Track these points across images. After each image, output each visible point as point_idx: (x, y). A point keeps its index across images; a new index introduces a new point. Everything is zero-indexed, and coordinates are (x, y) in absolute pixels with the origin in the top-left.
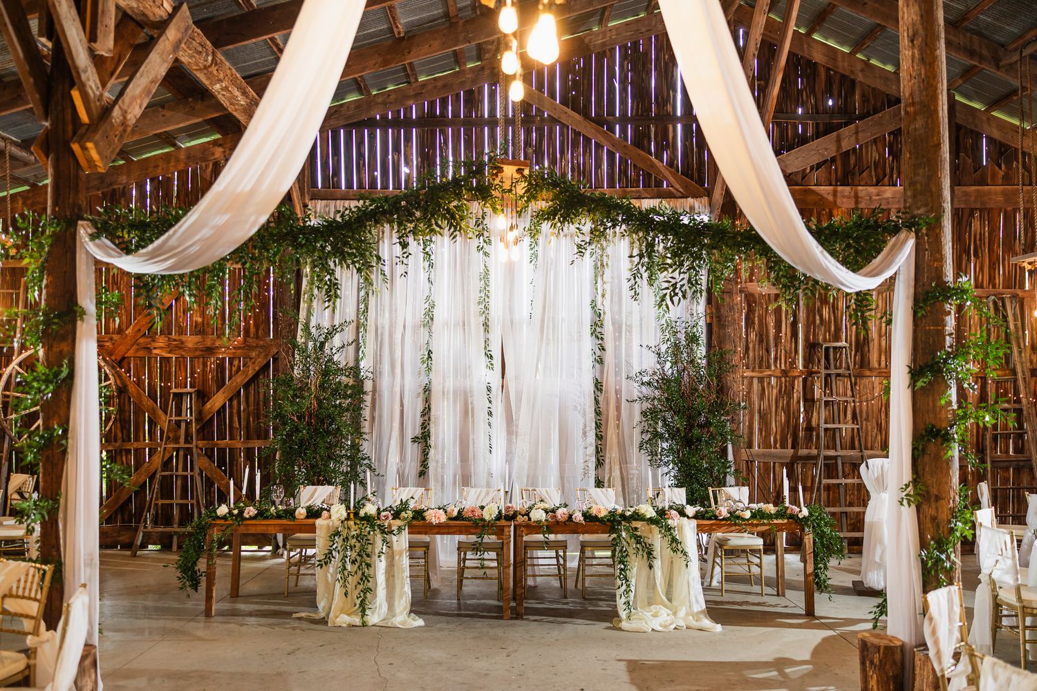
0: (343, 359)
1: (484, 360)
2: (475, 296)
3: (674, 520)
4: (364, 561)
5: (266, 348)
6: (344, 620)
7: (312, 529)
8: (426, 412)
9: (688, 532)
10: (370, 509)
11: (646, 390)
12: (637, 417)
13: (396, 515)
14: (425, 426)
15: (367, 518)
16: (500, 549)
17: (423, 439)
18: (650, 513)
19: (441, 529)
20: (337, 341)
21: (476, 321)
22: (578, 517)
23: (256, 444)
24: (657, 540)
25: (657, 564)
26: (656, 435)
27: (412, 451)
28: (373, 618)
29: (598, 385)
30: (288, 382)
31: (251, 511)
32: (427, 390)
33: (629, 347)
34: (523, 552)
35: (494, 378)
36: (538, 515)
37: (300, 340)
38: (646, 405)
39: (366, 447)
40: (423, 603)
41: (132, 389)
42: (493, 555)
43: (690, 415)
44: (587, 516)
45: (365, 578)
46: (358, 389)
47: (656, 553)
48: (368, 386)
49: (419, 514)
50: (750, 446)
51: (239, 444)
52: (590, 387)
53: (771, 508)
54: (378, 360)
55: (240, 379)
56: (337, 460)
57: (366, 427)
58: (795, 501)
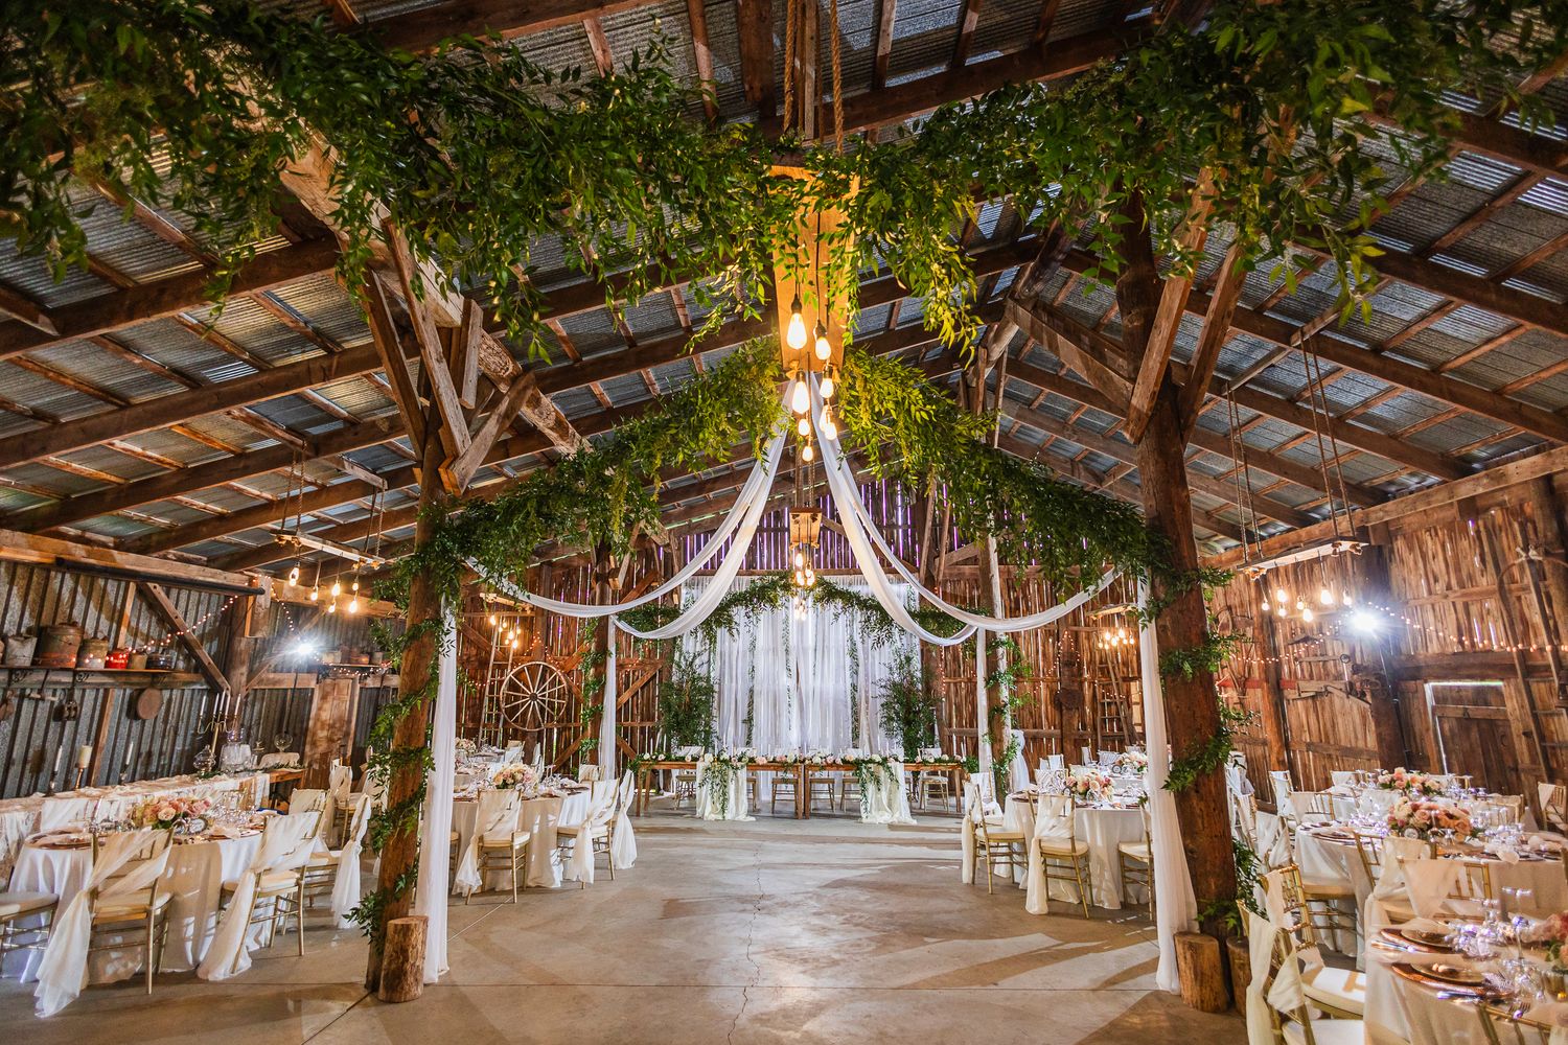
0: (702, 671)
1: (785, 672)
2: (780, 633)
3: (892, 763)
4: (724, 784)
5: (655, 665)
6: (713, 817)
7: (694, 767)
8: (751, 704)
9: (900, 771)
10: (725, 756)
11: (883, 691)
12: (879, 707)
13: (740, 760)
14: (750, 713)
15: (724, 761)
16: (796, 783)
17: (749, 721)
18: (878, 758)
19: (764, 767)
20: (697, 662)
21: (781, 649)
22: (839, 761)
23: (647, 725)
24: (883, 774)
25: (883, 788)
26: (890, 719)
27: (742, 728)
28: (728, 816)
29: (854, 688)
30: (670, 686)
31: (662, 757)
32: (751, 691)
33: (873, 664)
34: (809, 782)
35: (792, 683)
36: (817, 760)
37: (676, 658)
38: (884, 700)
39: (715, 726)
40: (753, 811)
41: (574, 690)
42: (791, 787)
43: (908, 707)
44: (844, 761)
45: (724, 794)
46: (709, 691)
47: (882, 779)
48: (716, 688)
49: (752, 760)
50: (950, 726)
51: (637, 724)
52: (849, 688)
53: (946, 757)
54: (722, 674)
55: (639, 684)
56: (699, 733)
57: (715, 712)
58: (960, 753)
